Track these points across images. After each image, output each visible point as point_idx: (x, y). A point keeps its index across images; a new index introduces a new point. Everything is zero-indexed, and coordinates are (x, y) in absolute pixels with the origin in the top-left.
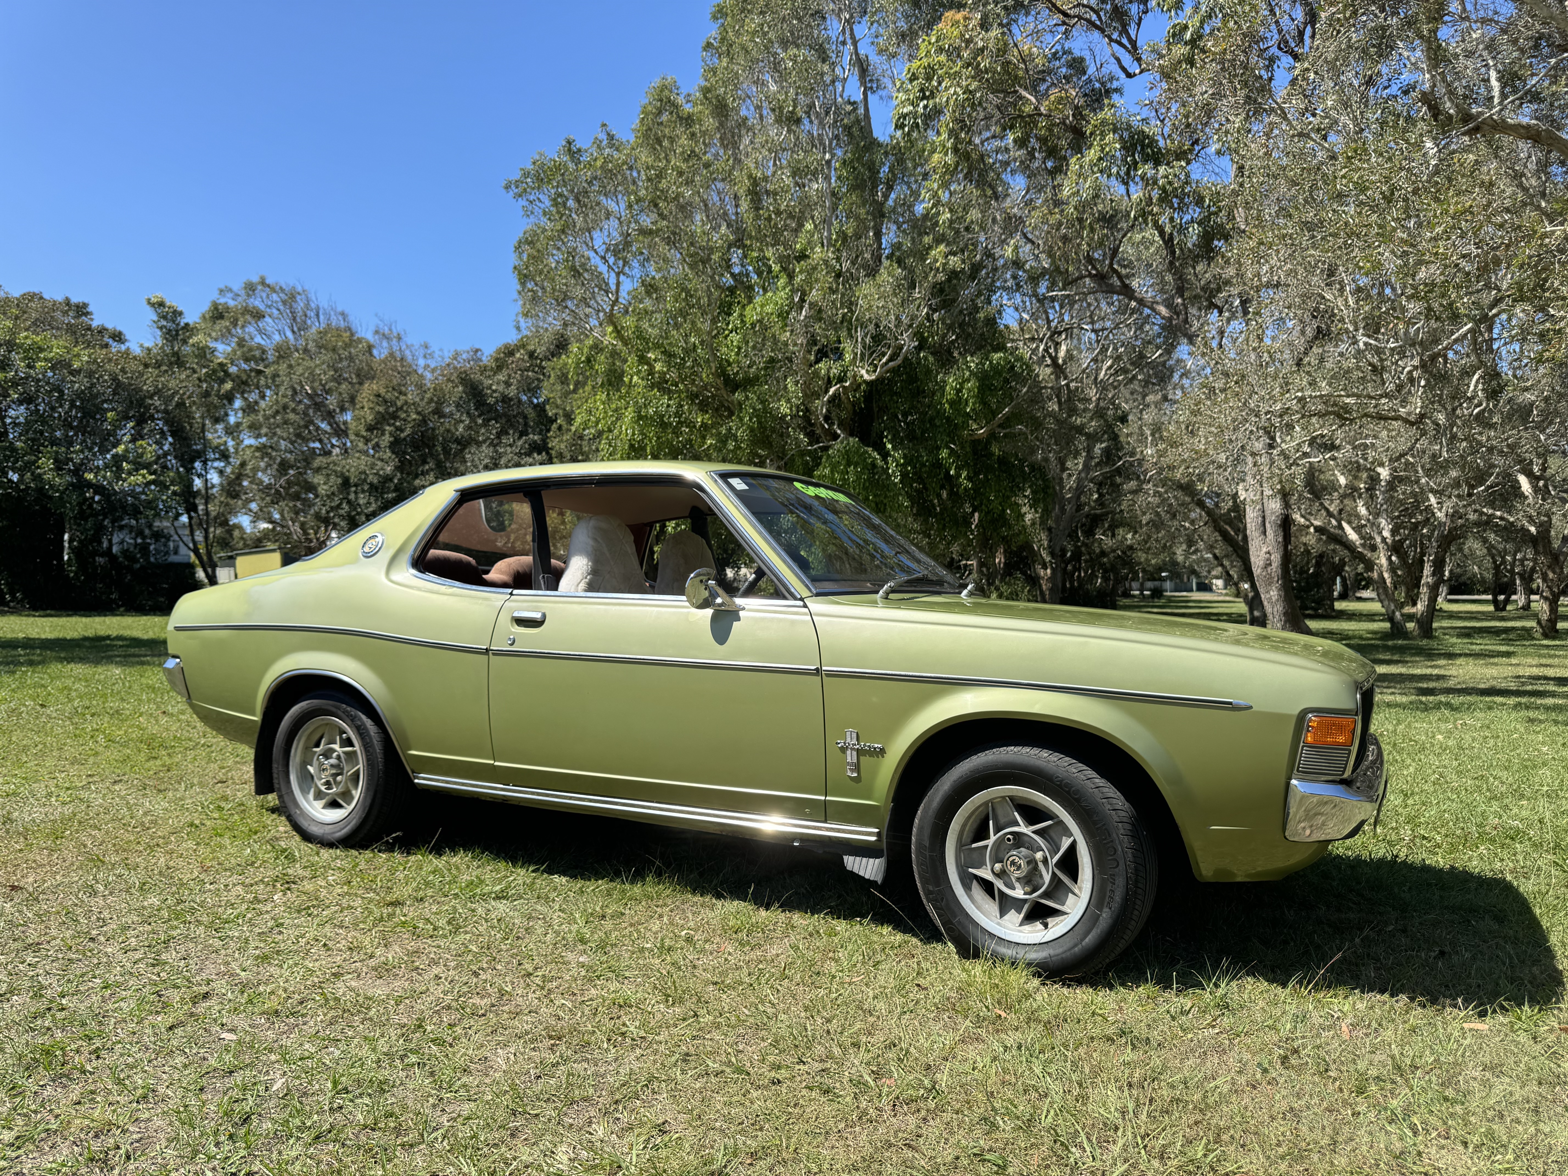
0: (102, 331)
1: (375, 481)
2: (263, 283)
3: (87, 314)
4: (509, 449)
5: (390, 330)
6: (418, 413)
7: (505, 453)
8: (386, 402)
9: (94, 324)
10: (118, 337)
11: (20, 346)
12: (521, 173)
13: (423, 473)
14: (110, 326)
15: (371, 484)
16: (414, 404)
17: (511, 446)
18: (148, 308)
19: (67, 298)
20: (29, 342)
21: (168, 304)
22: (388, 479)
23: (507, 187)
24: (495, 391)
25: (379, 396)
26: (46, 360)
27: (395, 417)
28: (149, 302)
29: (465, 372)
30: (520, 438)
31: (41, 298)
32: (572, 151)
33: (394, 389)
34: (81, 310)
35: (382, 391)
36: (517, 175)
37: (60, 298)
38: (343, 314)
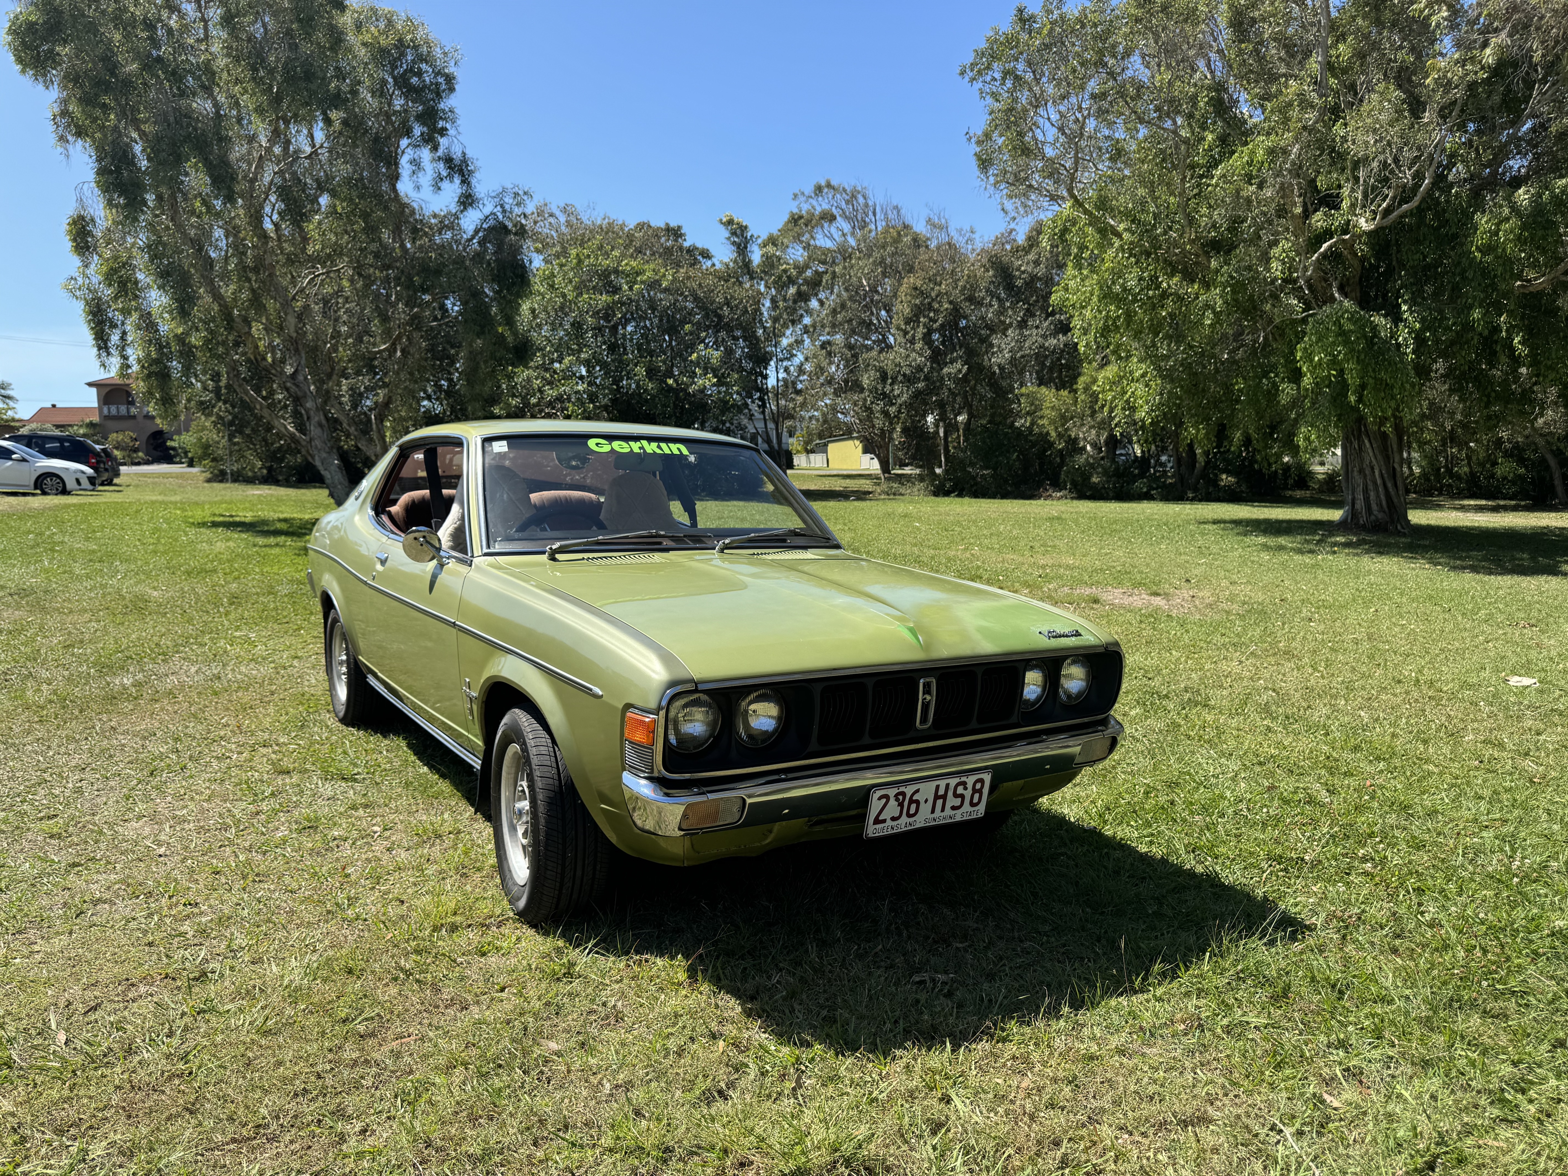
0: (690, 251)
1: (908, 372)
2: (829, 185)
3: (681, 235)
4: (1035, 332)
5: (939, 219)
6: (951, 302)
7: (1030, 335)
8: (922, 293)
9: (686, 244)
10: (706, 254)
11: (623, 272)
12: (973, 55)
13: (951, 363)
14: (700, 245)
15: (904, 375)
16: (946, 294)
17: (1037, 327)
18: (722, 228)
19: (667, 224)
20: (628, 268)
21: (736, 220)
22: (919, 369)
23: (963, 73)
24: (1023, 272)
25: (916, 289)
26: (642, 282)
27: (930, 308)
28: (721, 221)
29: (996, 255)
30: (1045, 320)
31: (649, 226)
32: (1024, 19)
33: (930, 280)
34: (676, 233)
35: (919, 283)
36: (970, 58)
37: (663, 226)
38: (896, 208)
